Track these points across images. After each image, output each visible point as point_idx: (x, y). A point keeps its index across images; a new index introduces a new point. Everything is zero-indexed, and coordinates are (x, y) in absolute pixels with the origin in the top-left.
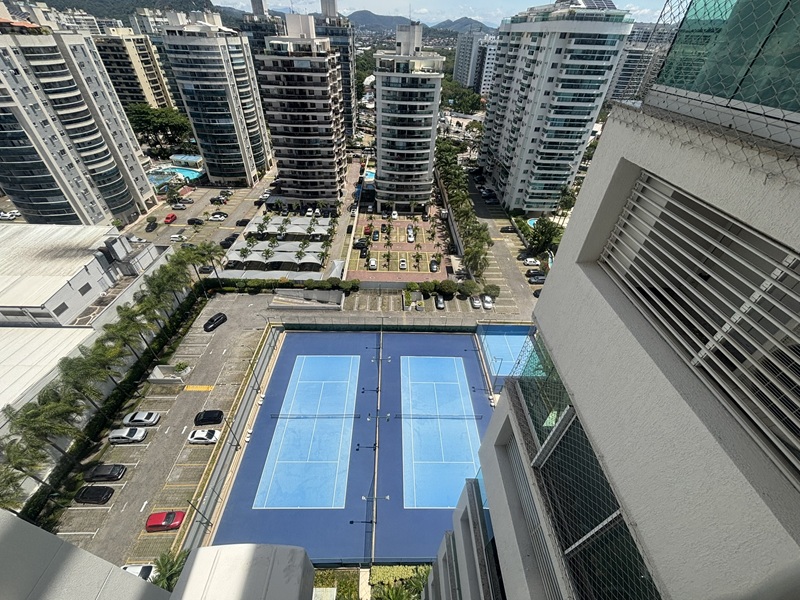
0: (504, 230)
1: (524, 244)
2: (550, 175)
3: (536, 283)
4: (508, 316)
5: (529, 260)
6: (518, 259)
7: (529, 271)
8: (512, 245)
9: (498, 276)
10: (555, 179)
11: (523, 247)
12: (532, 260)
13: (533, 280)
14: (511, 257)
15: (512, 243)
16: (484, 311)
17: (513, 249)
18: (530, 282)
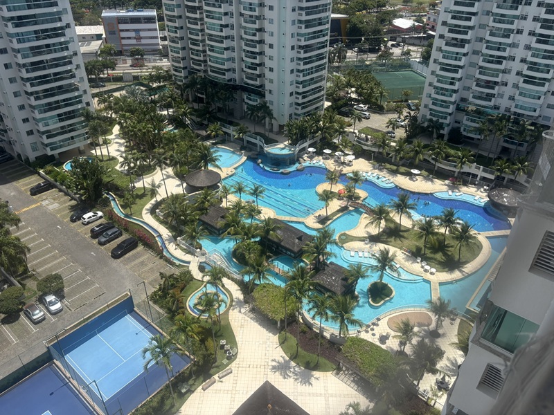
0: (36, 191)
1: (73, 199)
2: (57, 102)
3: (109, 241)
4: (91, 305)
5: (86, 216)
6: (73, 221)
7: (92, 231)
8: (56, 206)
9: (55, 258)
10: (66, 105)
11: (73, 202)
12: (91, 214)
13: (103, 240)
14: (61, 223)
15: (55, 204)
16: (53, 319)
17: (59, 211)
18: (101, 244)
